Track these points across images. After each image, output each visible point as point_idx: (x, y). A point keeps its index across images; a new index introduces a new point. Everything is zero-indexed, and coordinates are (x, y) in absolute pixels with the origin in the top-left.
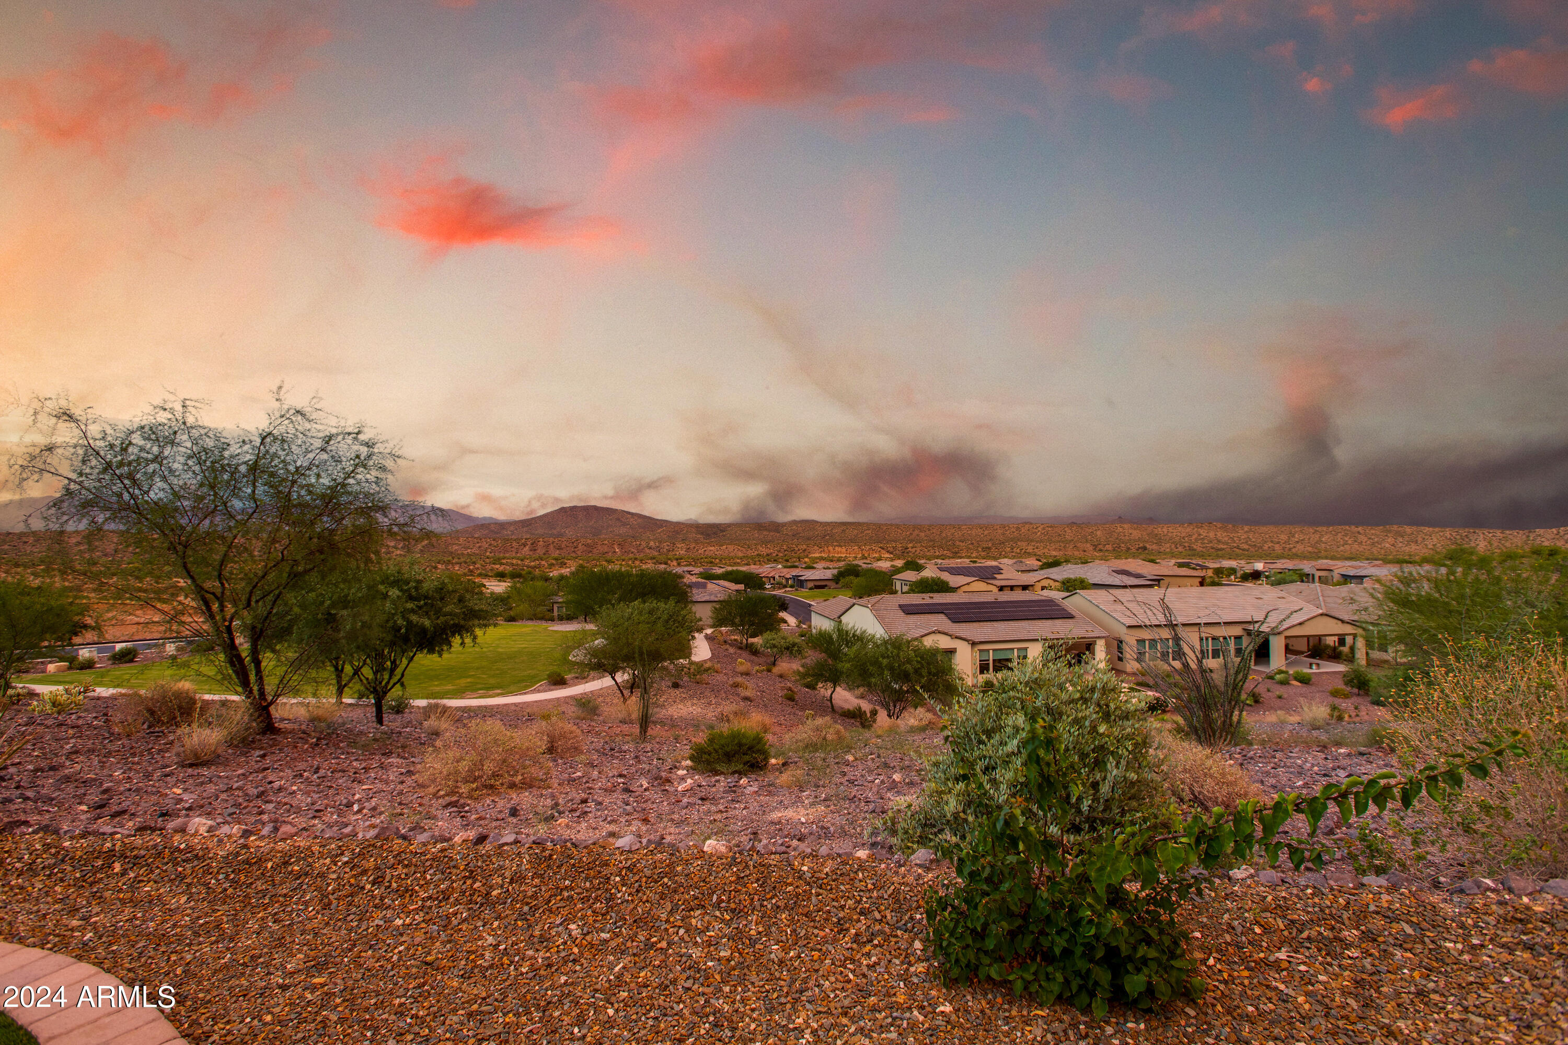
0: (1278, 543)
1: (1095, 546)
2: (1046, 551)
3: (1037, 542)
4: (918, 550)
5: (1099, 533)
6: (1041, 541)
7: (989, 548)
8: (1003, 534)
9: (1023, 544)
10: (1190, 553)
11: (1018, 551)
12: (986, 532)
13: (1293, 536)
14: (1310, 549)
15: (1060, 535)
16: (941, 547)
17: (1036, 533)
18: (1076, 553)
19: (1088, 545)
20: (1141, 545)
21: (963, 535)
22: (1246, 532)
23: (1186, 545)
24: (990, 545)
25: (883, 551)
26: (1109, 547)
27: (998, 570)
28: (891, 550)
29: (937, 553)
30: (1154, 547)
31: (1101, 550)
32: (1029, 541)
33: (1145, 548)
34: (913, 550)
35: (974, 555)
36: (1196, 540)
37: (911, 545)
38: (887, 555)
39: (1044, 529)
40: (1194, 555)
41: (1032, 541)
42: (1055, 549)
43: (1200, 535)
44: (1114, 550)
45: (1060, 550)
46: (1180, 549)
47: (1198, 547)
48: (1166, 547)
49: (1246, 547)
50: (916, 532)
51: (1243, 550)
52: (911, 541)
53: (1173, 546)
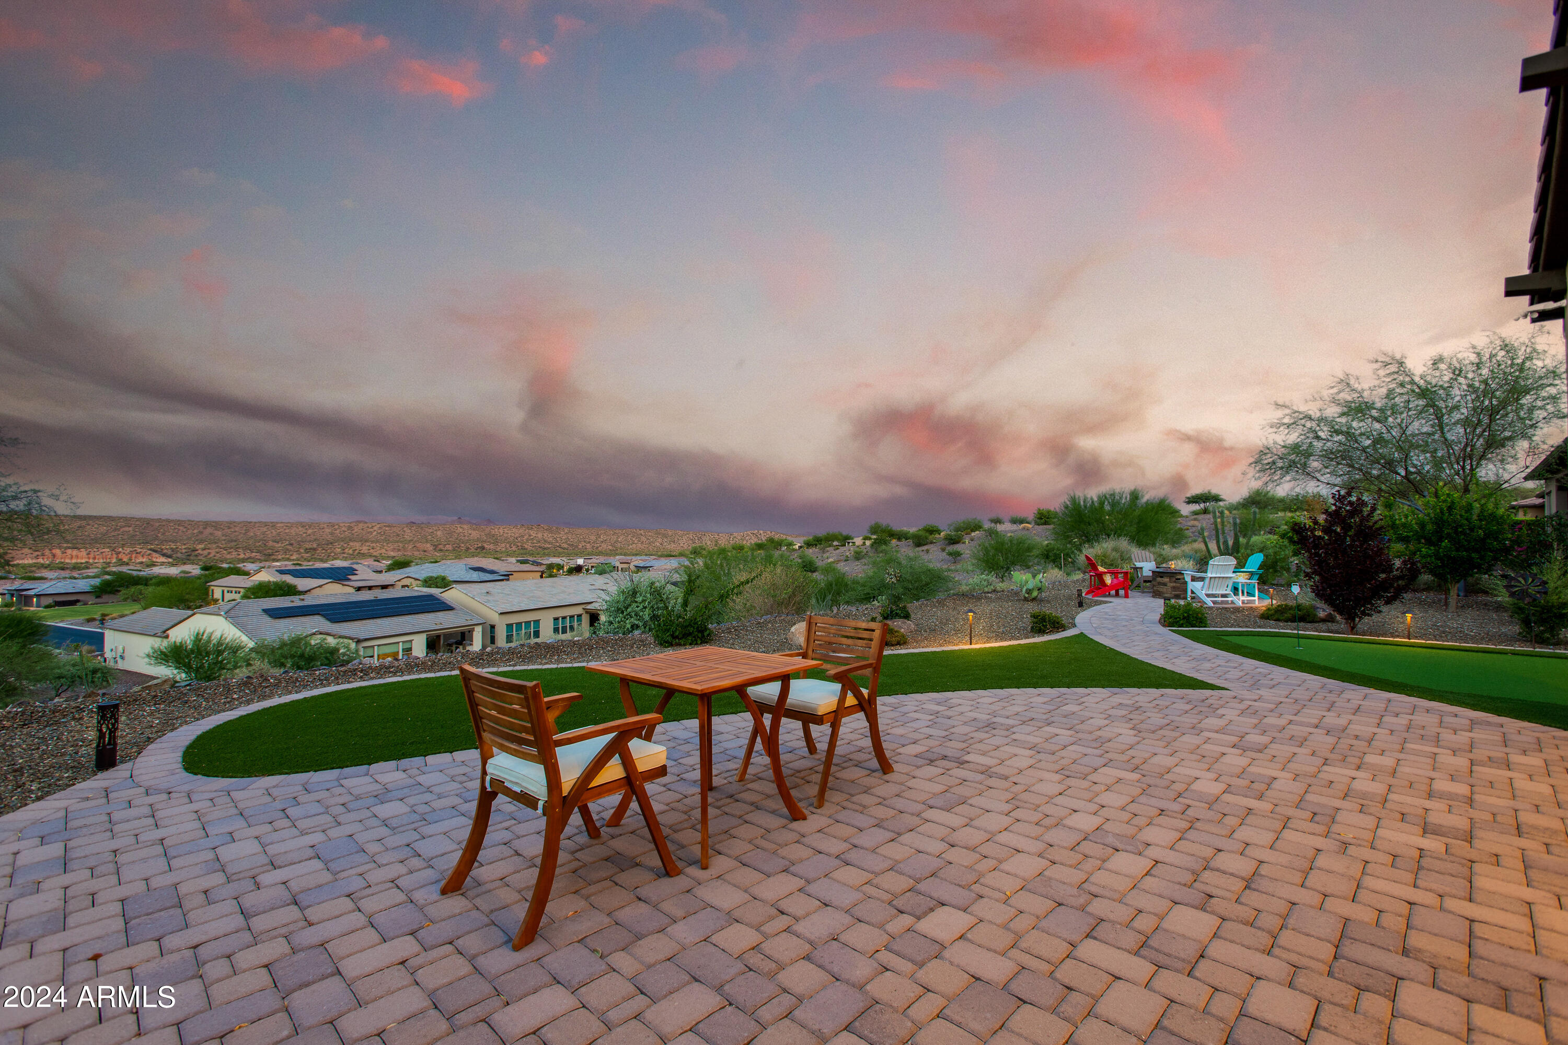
0: (589, 542)
1: (436, 547)
2: (384, 551)
3: (372, 542)
4: (213, 552)
5: (439, 533)
6: (377, 541)
7: (315, 549)
8: (332, 534)
9: (357, 545)
10: (522, 551)
11: (351, 552)
12: (310, 531)
13: (600, 537)
14: (610, 547)
15: (398, 535)
16: (246, 548)
17: (371, 533)
18: (416, 553)
19: (428, 545)
20: (480, 545)
21: (279, 534)
22: (567, 533)
23: (519, 544)
24: (315, 546)
25: (155, 555)
26: (449, 547)
27: (352, 571)
28: (169, 552)
29: (242, 556)
30: (492, 547)
31: (441, 550)
32: (363, 541)
33: (483, 548)
34: (206, 552)
35: (294, 557)
36: (527, 540)
37: (202, 546)
38: (163, 559)
39: (380, 528)
40: (525, 554)
41: (366, 541)
42: (394, 550)
43: (530, 536)
44: (454, 550)
45: (399, 550)
46: (514, 548)
47: (528, 546)
48: (502, 547)
49: (565, 546)
50: (209, 530)
51: (564, 549)
52: (201, 542)
53: (508, 546)
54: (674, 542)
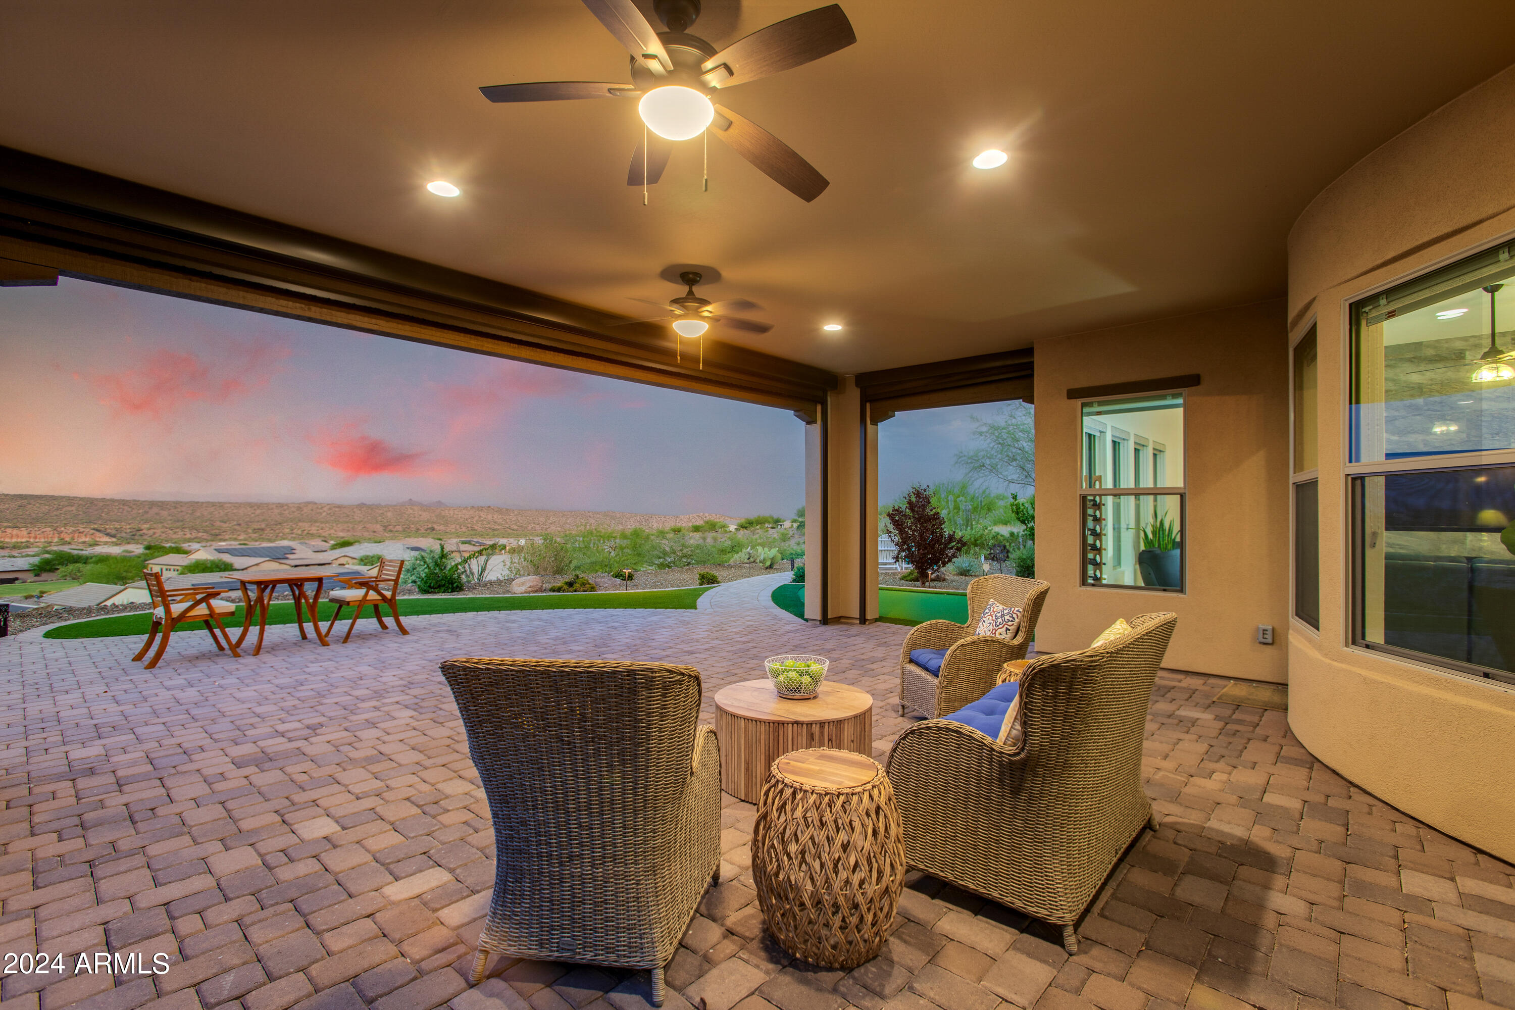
0: (539, 524)
1: (385, 528)
2: (332, 531)
3: (322, 523)
4: (159, 532)
5: (389, 514)
6: (327, 522)
7: (263, 530)
8: (281, 514)
9: (305, 526)
10: (472, 532)
11: (300, 532)
12: (258, 512)
13: (549, 519)
14: (559, 529)
15: (348, 516)
16: (192, 528)
17: (321, 513)
18: (366, 534)
19: (378, 526)
20: (430, 526)
21: (226, 515)
22: (516, 515)
23: (469, 525)
24: (263, 526)
25: (98, 534)
26: (399, 528)
27: (292, 550)
28: (113, 532)
29: (188, 536)
30: (442, 528)
31: (391, 531)
32: (313, 521)
33: (433, 529)
34: (151, 532)
35: (241, 537)
36: (477, 521)
37: (147, 526)
38: (107, 539)
39: (330, 509)
40: (475, 535)
41: (316, 521)
42: (343, 531)
43: (480, 517)
44: (404, 531)
45: (348, 531)
46: (464, 529)
47: (478, 527)
48: (452, 528)
49: (515, 527)
50: (155, 510)
51: (513, 530)
52: (146, 522)
53: (458, 527)
54: (622, 524)
